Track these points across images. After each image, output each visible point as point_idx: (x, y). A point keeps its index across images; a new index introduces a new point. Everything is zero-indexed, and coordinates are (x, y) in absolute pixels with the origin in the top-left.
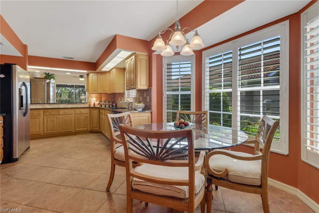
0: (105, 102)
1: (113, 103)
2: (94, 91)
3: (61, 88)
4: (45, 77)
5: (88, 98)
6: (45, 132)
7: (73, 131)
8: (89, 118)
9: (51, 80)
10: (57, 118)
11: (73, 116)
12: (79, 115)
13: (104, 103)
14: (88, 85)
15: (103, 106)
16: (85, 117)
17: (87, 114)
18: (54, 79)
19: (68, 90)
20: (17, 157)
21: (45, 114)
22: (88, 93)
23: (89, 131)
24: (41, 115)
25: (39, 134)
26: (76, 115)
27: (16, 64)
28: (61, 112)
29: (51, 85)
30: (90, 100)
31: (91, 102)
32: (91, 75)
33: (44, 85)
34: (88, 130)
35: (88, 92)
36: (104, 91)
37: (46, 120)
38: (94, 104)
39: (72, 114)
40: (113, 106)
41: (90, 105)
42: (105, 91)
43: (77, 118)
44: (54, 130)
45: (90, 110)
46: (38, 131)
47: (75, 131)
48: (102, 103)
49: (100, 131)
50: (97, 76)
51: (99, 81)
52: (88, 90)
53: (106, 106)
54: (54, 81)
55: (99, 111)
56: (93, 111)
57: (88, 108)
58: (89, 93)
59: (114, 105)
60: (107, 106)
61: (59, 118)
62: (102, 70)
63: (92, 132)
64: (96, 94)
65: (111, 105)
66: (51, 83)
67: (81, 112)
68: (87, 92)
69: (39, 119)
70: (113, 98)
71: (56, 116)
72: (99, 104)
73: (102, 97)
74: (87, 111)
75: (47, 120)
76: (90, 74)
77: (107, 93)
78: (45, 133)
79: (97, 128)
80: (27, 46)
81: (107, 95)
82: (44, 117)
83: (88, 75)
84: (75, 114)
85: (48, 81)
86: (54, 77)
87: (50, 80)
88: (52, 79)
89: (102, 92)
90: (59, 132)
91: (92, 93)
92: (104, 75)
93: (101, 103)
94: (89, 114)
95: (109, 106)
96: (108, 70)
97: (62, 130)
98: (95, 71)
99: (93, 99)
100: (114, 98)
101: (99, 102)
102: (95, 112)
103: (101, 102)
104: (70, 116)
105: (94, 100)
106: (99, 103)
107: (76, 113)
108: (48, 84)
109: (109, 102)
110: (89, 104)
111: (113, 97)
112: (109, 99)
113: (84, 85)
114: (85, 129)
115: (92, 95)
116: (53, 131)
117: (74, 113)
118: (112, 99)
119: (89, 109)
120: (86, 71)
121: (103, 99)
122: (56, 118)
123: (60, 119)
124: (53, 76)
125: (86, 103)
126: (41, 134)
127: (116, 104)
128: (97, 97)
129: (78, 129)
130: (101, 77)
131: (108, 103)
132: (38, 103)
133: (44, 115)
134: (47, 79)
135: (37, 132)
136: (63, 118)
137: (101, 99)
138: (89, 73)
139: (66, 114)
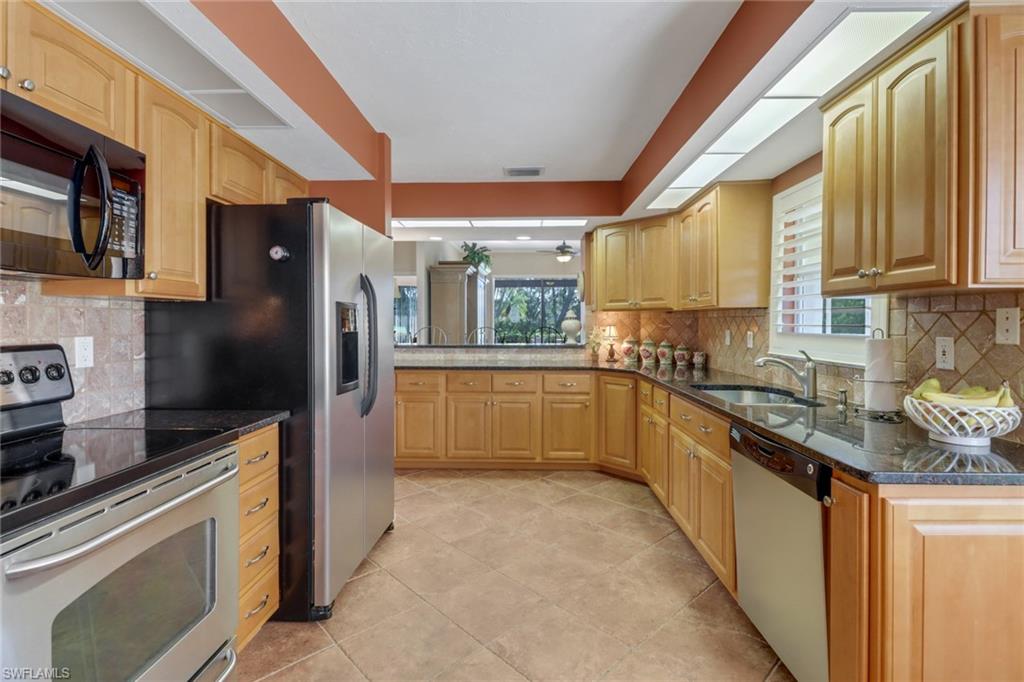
0: (656, 344)
1: (691, 350)
2: (611, 301)
3: (508, 290)
4: (464, 258)
5: (589, 329)
6: (452, 452)
7: (538, 460)
8: (592, 410)
9: (479, 268)
10: (486, 404)
11: (536, 399)
12: (558, 397)
13: (651, 349)
14: (588, 275)
15: (645, 362)
16: (578, 406)
17: (588, 394)
18: (487, 263)
19: (526, 294)
20: (327, 603)
21: (451, 388)
22: (587, 310)
23: (595, 464)
24: (439, 389)
25: (432, 457)
26: (549, 397)
27: (323, 200)
28: (501, 380)
29: (480, 283)
30: (597, 336)
31: (599, 344)
32: (600, 236)
33: (462, 283)
34: (591, 461)
35: (589, 303)
36: (655, 299)
37: (453, 408)
38: (612, 353)
39: (534, 393)
40: (691, 366)
41: (595, 357)
42: (661, 299)
43: (552, 409)
44: (477, 449)
45: (598, 380)
46: (432, 446)
47: (543, 459)
48: (641, 348)
49: (636, 472)
50: (627, 239)
51: (634, 256)
52: (586, 296)
53: (657, 361)
54: (488, 271)
55: (636, 389)
56: (609, 386)
57: (591, 369)
58: (594, 306)
59: (698, 359)
60: (662, 362)
61: (492, 404)
62: (650, 207)
63: (605, 471)
64: (620, 313)
65: (683, 358)
66: (479, 277)
67: (564, 385)
68: (583, 304)
69: (434, 403)
70: (690, 326)
71: (483, 397)
72: (628, 352)
73: (643, 322)
74: (585, 381)
75: (456, 408)
76: (599, 231)
77: (669, 306)
78: (450, 455)
79: (627, 461)
80: (390, 140)
81: (664, 316)
82: (447, 398)
83: (589, 236)
84: (544, 392)
85: (471, 270)
86: (487, 256)
87: (476, 267)
88: (482, 264)
89: (645, 304)
90: (492, 458)
91: (605, 310)
92: (654, 232)
93: (636, 348)
94: (592, 396)
95: (674, 363)
96: (675, 205)
97: (501, 449)
98: (621, 214)
99: (607, 334)
100: (693, 328)
101: (629, 342)
102: (620, 390)
103: (638, 343)
104: (528, 398)
105: (609, 337)
106: (630, 348)
107: (547, 389)
108: (473, 279)
109: (673, 347)
110: (591, 351)
111: (688, 323)
112: (672, 334)
113: (574, 277)
114: (580, 454)
115: (604, 316)
116: (472, 449)
117: (539, 391)
118: (687, 335)
119: (593, 372)
120: (581, 222)
121: (643, 332)
122: (483, 405)
123: (496, 408)
124: (485, 253)
125: (582, 347)
126: (437, 458)
127: (707, 358)
128: (620, 325)
129: (553, 454)
130: (642, 237)
131: (666, 350)
132: (440, 344)
133: (447, 390)
134: (470, 263)
135: (429, 449)
136: (504, 405)
137: (636, 330)
138: (596, 229)
139: (515, 389)
